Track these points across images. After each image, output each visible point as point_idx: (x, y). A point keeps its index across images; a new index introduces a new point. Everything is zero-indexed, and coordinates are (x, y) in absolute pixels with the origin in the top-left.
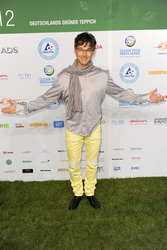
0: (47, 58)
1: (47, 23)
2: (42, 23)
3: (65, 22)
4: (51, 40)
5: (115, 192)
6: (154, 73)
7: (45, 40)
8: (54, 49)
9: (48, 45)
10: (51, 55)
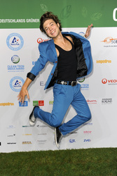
0: (13, 49)
1: (14, 21)
2: (10, 21)
3: (29, 21)
4: (17, 35)
5: (70, 161)
6: (101, 62)
7: (12, 35)
8: (19, 42)
9: (15, 39)
10: (17, 46)
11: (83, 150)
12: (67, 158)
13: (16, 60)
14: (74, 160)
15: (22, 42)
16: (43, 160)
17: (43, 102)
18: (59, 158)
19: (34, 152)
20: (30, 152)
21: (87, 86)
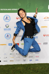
0: (6, 22)
1: (7, 10)
2: (5, 10)
3: (13, 10)
4: (8, 15)
5: (30, 69)
6: (43, 27)
7: (6, 15)
8: (9, 19)
9: (7, 17)
10: (8, 20)
11: (35, 64)
12: (29, 68)
13: (7, 26)
14: (32, 68)
15: (10, 19)
16: (19, 68)
17: (18, 44)
18: (25, 68)
19: (15, 65)
20: (13, 65)
21: (37, 37)
